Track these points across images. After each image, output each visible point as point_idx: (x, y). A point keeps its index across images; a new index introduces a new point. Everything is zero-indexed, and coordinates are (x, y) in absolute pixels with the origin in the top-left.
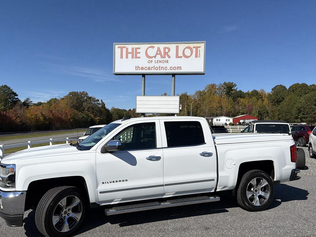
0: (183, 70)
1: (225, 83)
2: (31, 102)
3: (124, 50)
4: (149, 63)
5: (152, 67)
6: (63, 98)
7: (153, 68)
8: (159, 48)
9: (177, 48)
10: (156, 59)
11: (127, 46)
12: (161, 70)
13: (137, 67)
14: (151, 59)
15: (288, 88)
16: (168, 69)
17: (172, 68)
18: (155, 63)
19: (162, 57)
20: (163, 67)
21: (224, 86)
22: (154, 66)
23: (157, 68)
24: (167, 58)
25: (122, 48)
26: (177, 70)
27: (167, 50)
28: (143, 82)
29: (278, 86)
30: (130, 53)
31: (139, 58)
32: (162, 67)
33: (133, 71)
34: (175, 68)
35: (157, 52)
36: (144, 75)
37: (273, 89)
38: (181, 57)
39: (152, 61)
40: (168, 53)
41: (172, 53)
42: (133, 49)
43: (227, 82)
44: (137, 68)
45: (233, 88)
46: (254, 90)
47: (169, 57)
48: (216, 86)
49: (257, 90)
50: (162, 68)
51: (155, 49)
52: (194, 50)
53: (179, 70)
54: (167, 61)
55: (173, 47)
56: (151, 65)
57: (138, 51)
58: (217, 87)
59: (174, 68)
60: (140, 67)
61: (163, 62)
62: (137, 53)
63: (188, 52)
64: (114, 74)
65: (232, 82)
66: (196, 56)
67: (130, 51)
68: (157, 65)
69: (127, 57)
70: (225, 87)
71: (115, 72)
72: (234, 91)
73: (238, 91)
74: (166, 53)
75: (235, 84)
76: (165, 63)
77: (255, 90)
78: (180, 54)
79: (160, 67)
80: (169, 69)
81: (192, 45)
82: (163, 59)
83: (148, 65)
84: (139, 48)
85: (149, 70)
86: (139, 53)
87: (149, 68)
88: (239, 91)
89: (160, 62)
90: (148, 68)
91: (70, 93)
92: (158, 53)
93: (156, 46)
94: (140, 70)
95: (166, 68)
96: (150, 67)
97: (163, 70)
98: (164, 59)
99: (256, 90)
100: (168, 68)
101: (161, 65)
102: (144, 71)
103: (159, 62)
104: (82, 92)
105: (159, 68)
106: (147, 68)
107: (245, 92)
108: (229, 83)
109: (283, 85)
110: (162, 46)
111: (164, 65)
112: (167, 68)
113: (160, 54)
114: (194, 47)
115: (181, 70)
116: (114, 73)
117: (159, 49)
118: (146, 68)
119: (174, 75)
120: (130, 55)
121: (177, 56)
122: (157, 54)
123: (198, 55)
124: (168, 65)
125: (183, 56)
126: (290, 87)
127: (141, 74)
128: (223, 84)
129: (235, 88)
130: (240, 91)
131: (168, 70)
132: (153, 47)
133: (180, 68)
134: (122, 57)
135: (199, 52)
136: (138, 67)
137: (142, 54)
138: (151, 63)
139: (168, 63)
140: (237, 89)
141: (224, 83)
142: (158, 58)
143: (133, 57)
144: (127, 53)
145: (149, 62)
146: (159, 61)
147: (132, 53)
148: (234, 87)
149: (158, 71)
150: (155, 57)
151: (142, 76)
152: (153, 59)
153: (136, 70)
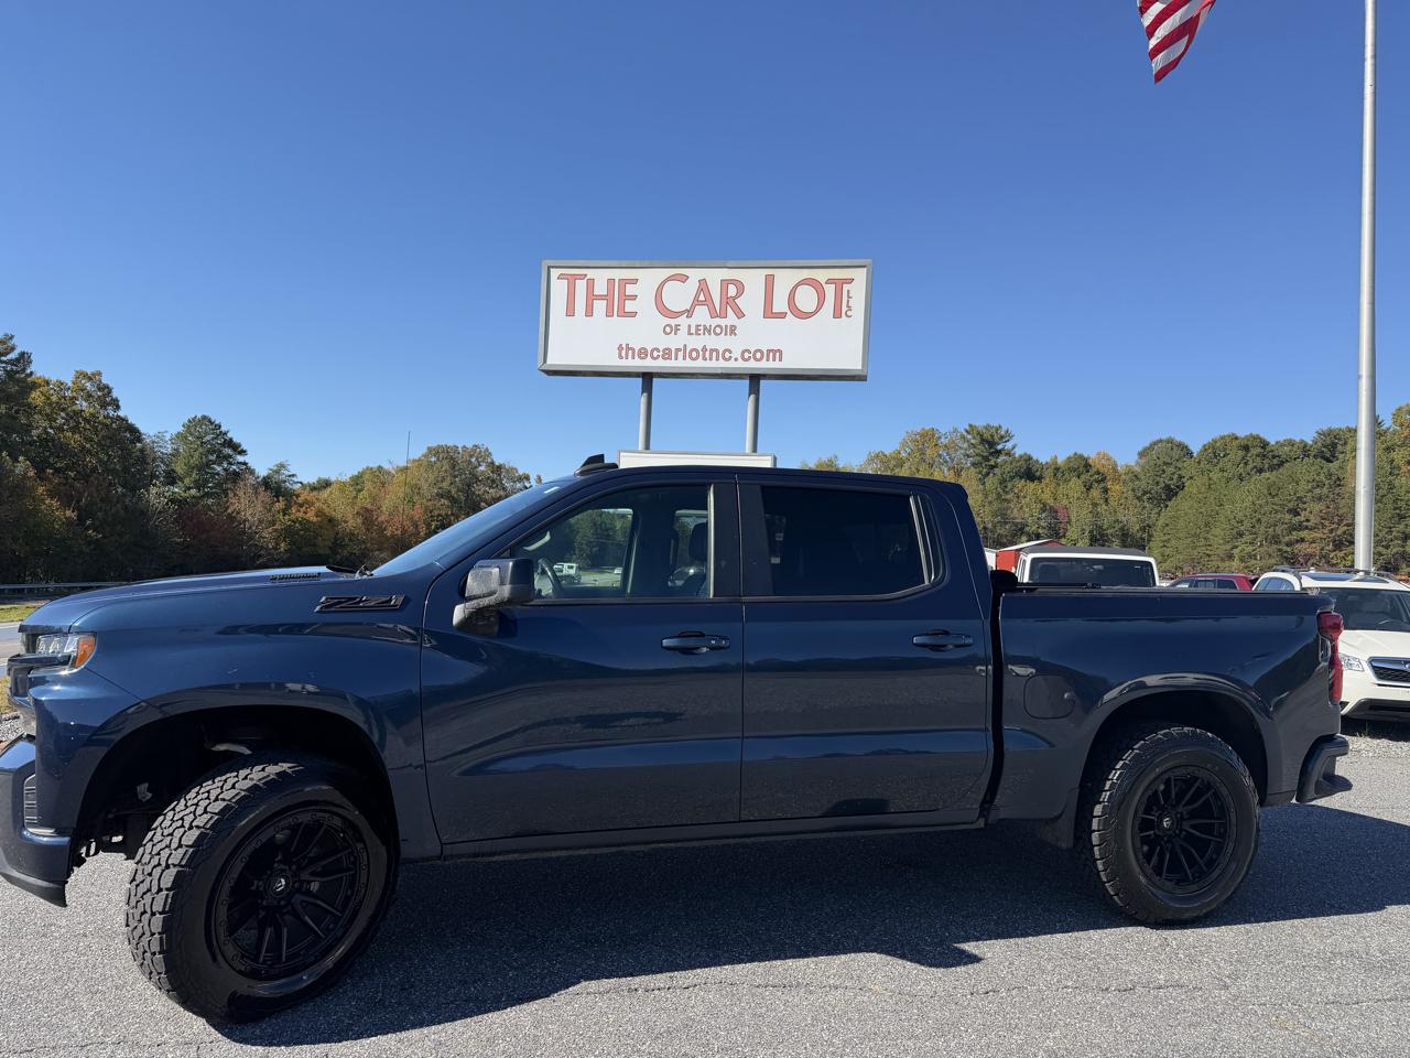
0: (789, 363)
1: (970, 425)
2: (293, 476)
3: (581, 285)
4: (669, 334)
5: (678, 350)
6: (407, 468)
7: (681, 354)
8: (703, 282)
9: (770, 283)
10: (693, 321)
11: (591, 273)
12: (711, 359)
13: (624, 346)
14: (673, 322)
15: (1195, 449)
16: (733, 358)
17: (750, 353)
18: (690, 334)
19: (714, 314)
20: (717, 351)
21: (969, 437)
22: (685, 345)
23: (694, 355)
24: (731, 319)
25: (571, 280)
26: (768, 360)
27: (732, 291)
28: (643, 400)
29: (1161, 441)
30: (600, 297)
31: (633, 314)
32: (712, 351)
33: (612, 361)
34: (758, 356)
35: (697, 295)
36: (647, 378)
37: (1142, 454)
38: (782, 315)
39: (677, 329)
40: (734, 298)
41: (752, 301)
42: (611, 282)
43: (980, 423)
44: (624, 352)
45: (1000, 447)
46: (1076, 454)
47: (740, 314)
48: (940, 438)
49: (1086, 456)
50: (714, 354)
51: (692, 286)
52: (830, 290)
53: (774, 360)
54: (733, 330)
55: (753, 279)
56: (674, 342)
57: (630, 290)
58: (942, 440)
59: (758, 354)
60: (633, 350)
61: (718, 330)
62: (625, 297)
63: (806, 298)
64: (543, 371)
65: (996, 425)
66: (837, 314)
67: (600, 289)
68: (697, 342)
69: (589, 312)
70: (973, 441)
71: (549, 362)
72: (1007, 454)
73: (1017, 456)
74: (730, 301)
75: (1007, 432)
76: (726, 334)
77: (1079, 452)
78: (780, 304)
79: (704, 349)
80: (740, 359)
81: (821, 275)
82: (717, 321)
83: (664, 342)
84: (635, 281)
85: (666, 359)
86: (634, 297)
87: (667, 354)
88: (1021, 457)
89: (707, 330)
90: (664, 354)
91: (431, 451)
92: (702, 298)
93: (695, 275)
94: (633, 358)
95: (727, 355)
96: (670, 350)
97: (717, 360)
98: (723, 322)
99: (1081, 457)
100: (736, 353)
101: (711, 341)
102: (649, 364)
103: (702, 332)
104: (470, 446)
105: (701, 353)
106: (661, 353)
107: (1043, 460)
108: (988, 427)
109: (1179, 438)
110: (714, 277)
111: (720, 343)
112: (730, 352)
113: (708, 302)
114: (829, 281)
115: (780, 360)
116: (543, 368)
117: (703, 286)
118: (655, 354)
119: (755, 379)
120: (600, 306)
121: (769, 313)
122: (696, 302)
123: (844, 309)
124: (736, 345)
125: (787, 310)
126: (1205, 449)
127: (637, 375)
128: (967, 431)
129: (1009, 446)
130: (1027, 458)
131: (736, 359)
132: (684, 279)
133: (776, 353)
134: (570, 312)
135: (849, 297)
136: (628, 348)
137: (643, 303)
138: (676, 334)
139: (735, 334)
140: (1016, 450)
141: (968, 428)
142: (702, 315)
143: (609, 314)
144: (591, 297)
145: (668, 329)
146: (702, 328)
147: (608, 297)
148: (1004, 440)
149: (700, 364)
150: (689, 313)
151: (640, 379)
152: (683, 320)
153: (621, 357)
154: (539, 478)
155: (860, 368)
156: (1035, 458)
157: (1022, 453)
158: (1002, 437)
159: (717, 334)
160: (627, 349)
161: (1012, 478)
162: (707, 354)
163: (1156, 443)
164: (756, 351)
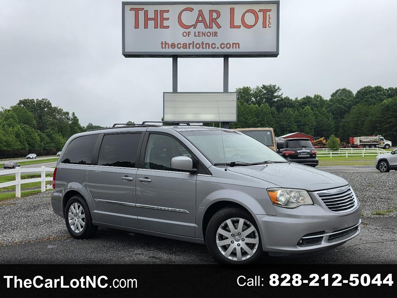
0: (243, 49)
4: (185, 36)
5: (190, 44)
7: (191, 46)
8: (201, 11)
9: (232, 12)
10: (197, 30)
11: (146, 8)
12: (206, 48)
13: (164, 42)
14: (187, 31)
15: (355, 93)
16: (216, 48)
17: (224, 45)
19: (206, 27)
21: (263, 90)
22: (193, 42)
23: (198, 46)
24: (215, 29)
25: (137, 11)
26: (233, 48)
27: (215, 15)
29: (340, 90)
30: (151, 19)
31: (167, 27)
32: (206, 44)
34: (228, 46)
35: (198, 18)
36: (175, 57)
37: (332, 96)
38: (239, 27)
39: (189, 34)
40: (216, 19)
41: (224, 20)
42: (156, 11)
43: (267, 84)
44: (164, 45)
45: (276, 94)
46: (307, 96)
47: (219, 27)
48: (251, 91)
49: (311, 96)
50: (208, 45)
51: (195, 13)
52: (261, 15)
53: (236, 48)
54: (215, 34)
55: (225, 9)
56: (187, 40)
57: (165, 15)
59: (228, 45)
60: (168, 44)
61: (209, 34)
62: (163, 19)
63: (250, 19)
65: (274, 85)
66: (264, 26)
67: (151, 15)
68: (199, 40)
69: (146, 26)
70: (264, 92)
71: (126, 51)
72: (278, 97)
73: (283, 98)
75: (278, 88)
76: (212, 36)
78: (238, 22)
79: (203, 43)
80: (220, 48)
81: (256, 8)
82: (208, 30)
83: (183, 40)
84: (167, 11)
85: (184, 48)
86: (168, 19)
87: (185, 46)
88: (285, 98)
89: (204, 34)
91: (21, 102)
92: (200, 19)
93: (197, 8)
94: (169, 48)
95: (214, 46)
96: (186, 44)
97: (209, 48)
98: (211, 30)
99: (309, 97)
100: (218, 45)
101: (206, 40)
102: (176, 50)
103: (201, 35)
105: (201, 45)
106: (182, 46)
107: (294, 99)
108: (270, 86)
109: (348, 89)
111: (210, 40)
112: (215, 45)
113: (204, 21)
114: (260, 11)
115: (239, 48)
116: (124, 54)
117: (201, 13)
118: (179, 46)
119: (226, 57)
120: (151, 23)
121: (232, 26)
122: (198, 21)
123: (268, 23)
124: (217, 41)
125: (242, 25)
126: (359, 92)
127: (170, 56)
128: (261, 87)
129: (280, 94)
130: (287, 99)
131: (218, 48)
132: (191, 10)
133: (237, 45)
134: (137, 26)
135: (269, 18)
136: (166, 44)
137: (172, 21)
138: (188, 36)
139: (217, 36)
140: (283, 95)
141: (262, 86)
142: (201, 27)
143: (156, 27)
144: (147, 19)
146: (201, 33)
147: (155, 19)
148: (277, 91)
149: (201, 50)
150: (195, 26)
151: (172, 59)
152: (192, 30)
153: (162, 48)
154: (74, 113)
155: (276, 51)
156: (291, 98)
157: (286, 96)
158: (277, 90)
159: (208, 36)
160: (164, 44)
161: (282, 107)
162: (204, 46)
163: (338, 91)
164: (227, 44)
